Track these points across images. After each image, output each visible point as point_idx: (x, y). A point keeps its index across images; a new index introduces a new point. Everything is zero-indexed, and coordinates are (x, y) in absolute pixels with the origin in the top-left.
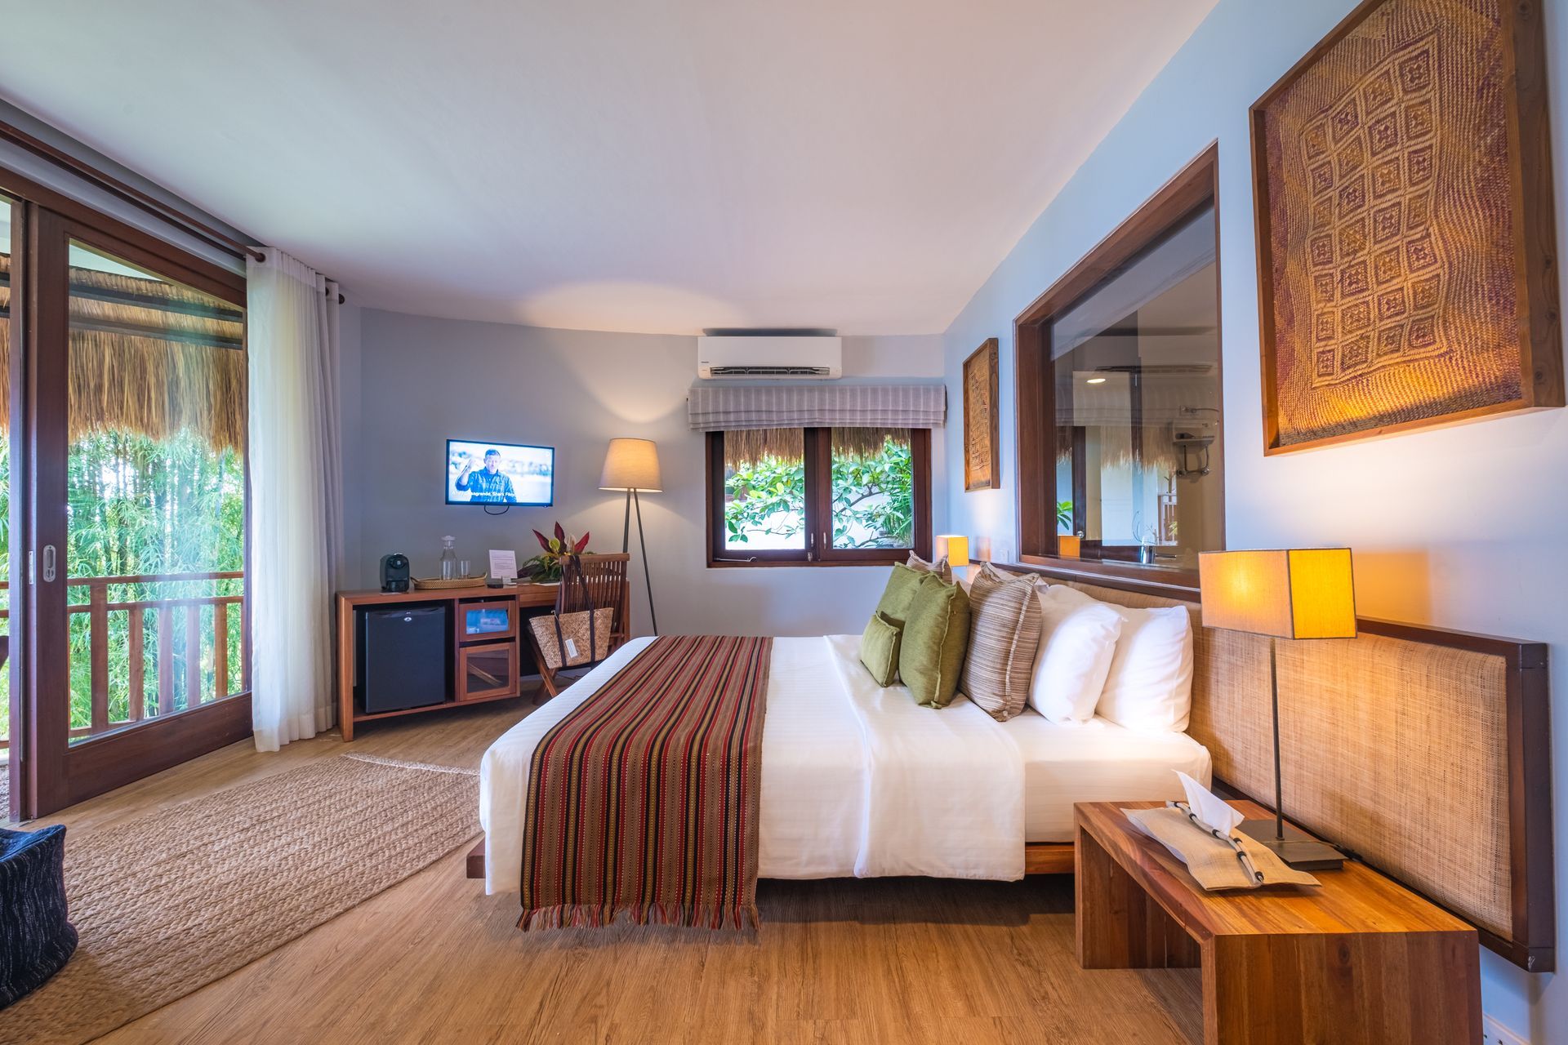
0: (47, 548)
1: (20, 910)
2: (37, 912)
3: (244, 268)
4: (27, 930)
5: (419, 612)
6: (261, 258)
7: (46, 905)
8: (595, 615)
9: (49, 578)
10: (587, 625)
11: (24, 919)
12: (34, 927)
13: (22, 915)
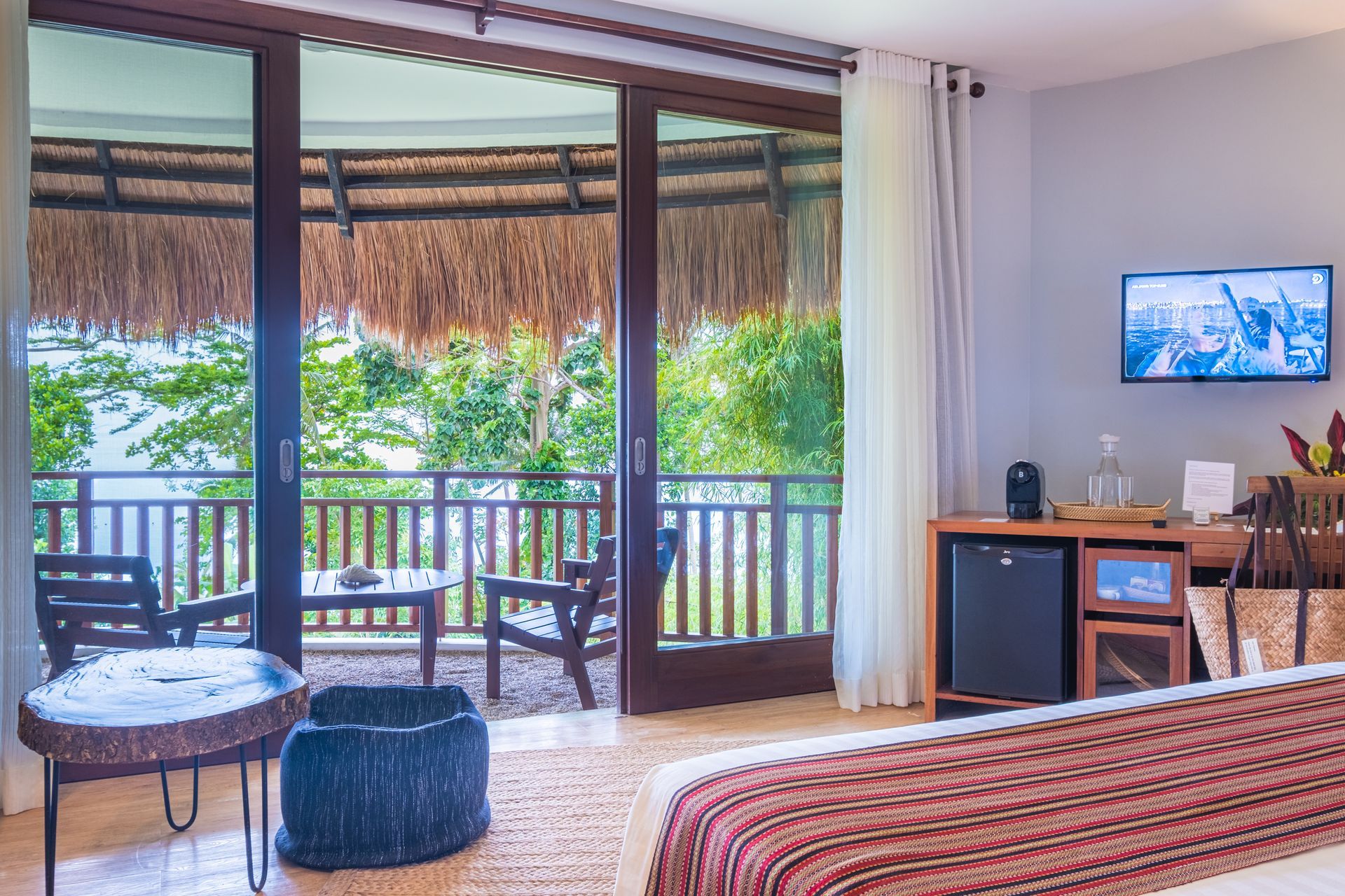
0: (637, 441)
1: (415, 781)
2: (430, 790)
3: (839, 86)
4: (418, 803)
5: (1025, 553)
6: (853, 67)
7: (441, 785)
8: (1310, 600)
9: (640, 470)
10: (1292, 619)
11: (417, 790)
12: (425, 802)
13: (416, 787)
